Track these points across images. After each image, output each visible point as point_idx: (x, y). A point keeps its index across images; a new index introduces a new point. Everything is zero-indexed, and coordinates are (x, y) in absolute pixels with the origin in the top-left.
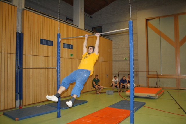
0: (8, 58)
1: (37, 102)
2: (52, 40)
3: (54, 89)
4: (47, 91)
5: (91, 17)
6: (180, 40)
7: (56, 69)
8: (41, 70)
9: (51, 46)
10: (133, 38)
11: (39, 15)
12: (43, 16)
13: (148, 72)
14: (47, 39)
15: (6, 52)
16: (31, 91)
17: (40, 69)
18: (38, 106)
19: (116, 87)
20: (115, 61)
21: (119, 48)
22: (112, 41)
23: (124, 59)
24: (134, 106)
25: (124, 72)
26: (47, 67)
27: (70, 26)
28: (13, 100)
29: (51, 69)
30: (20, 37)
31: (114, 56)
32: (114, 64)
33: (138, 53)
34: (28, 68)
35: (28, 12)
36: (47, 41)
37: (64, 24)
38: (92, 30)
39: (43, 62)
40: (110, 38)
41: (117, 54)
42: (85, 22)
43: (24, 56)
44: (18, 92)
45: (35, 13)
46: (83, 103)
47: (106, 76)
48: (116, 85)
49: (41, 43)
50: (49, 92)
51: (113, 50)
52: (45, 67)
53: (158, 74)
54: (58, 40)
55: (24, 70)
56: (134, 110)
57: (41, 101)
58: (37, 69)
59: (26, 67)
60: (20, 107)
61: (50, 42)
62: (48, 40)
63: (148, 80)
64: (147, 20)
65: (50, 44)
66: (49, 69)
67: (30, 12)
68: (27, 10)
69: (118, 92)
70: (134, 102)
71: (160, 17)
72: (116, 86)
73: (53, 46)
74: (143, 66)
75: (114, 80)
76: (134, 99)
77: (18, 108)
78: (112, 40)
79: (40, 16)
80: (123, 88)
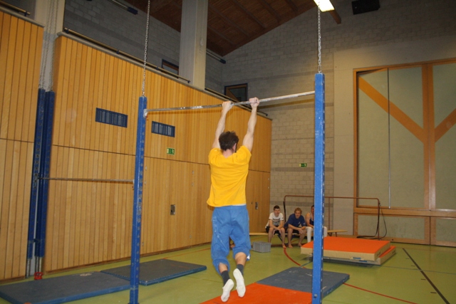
0: (15, 153)
1: (82, 263)
2: (125, 113)
3: (123, 234)
4: (106, 238)
5: (223, 62)
6: (437, 124)
7: (131, 183)
8: (94, 184)
9: (122, 126)
10: (324, 115)
11: (97, 49)
12: (106, 53)
13: (357, 198)
14: (112, 110)
15: (11, 137)
16: (66, 236)
17: (92, 181)
18: (84, 275)
19: (276, 234)
20: (278, 169)
21: (287, 139)
22: (271, 120)
23: (300, 165)
24: (321, 282)
25: (297, 198)
26: (109, 178)
27: (171, 79)
28: (20, 256)
29: (119, 182)
30: (46, 102)
31: (274, 158)
32: (274, 176)
33: (333, 153)
34: (62, 179)
35: (70, 41)
36: (113, 114)
37: (157, 75)
38: (223, 91)
39: (100, 165)
40: (267, 113)
41: (282, 154)
42: (206, 71)
43: (54, 149)
44: (35, 237)
45: (88, 45)
46: (195, 272)
47: (254, 205)
48: (278, 229)
49: (97, 120)
50: (113, 242)
51: (274, 143)
52: (104, 178)
53: (382, 205)
54: (141, 113)
55: (52, 183)
56: (321, 293)
57: (91, 262)
58: (85, 183)
59: (58, 177)
60: (38, 275)
61: (120, 117)
62: (117, 111)
63: (355, 220)
64: (359, 74)
65: (120, 122)
66: (115, 182)
67: (75, 43)
68: (67, 37)
69: (281, 246)
70: (322, 272)
71: (388, 68)
72: (277, 232)
73: (126, 126)
74: (344, 186)
75: (272, 216)
76: (322, 266)
77: (32, 279)
78: (271, 117)
79: (99, 52)
80: (293, 237)
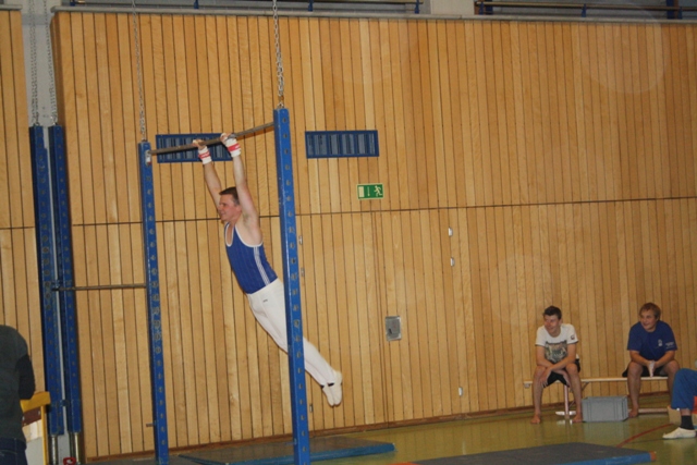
0: (3, 251)
3: (255, 388)
4: (212, 394)
12: (161, 14)
16: (120, 393)
34: (100, 288)
39: (181, 249)
44: (64, 398)
45: (117, 14)
49: (163, 158)
50: (230, 402)
55: (81, 296)
60: (68, 462)
67: (88, 17)
68: (70, 13)
79: (145, 19)
